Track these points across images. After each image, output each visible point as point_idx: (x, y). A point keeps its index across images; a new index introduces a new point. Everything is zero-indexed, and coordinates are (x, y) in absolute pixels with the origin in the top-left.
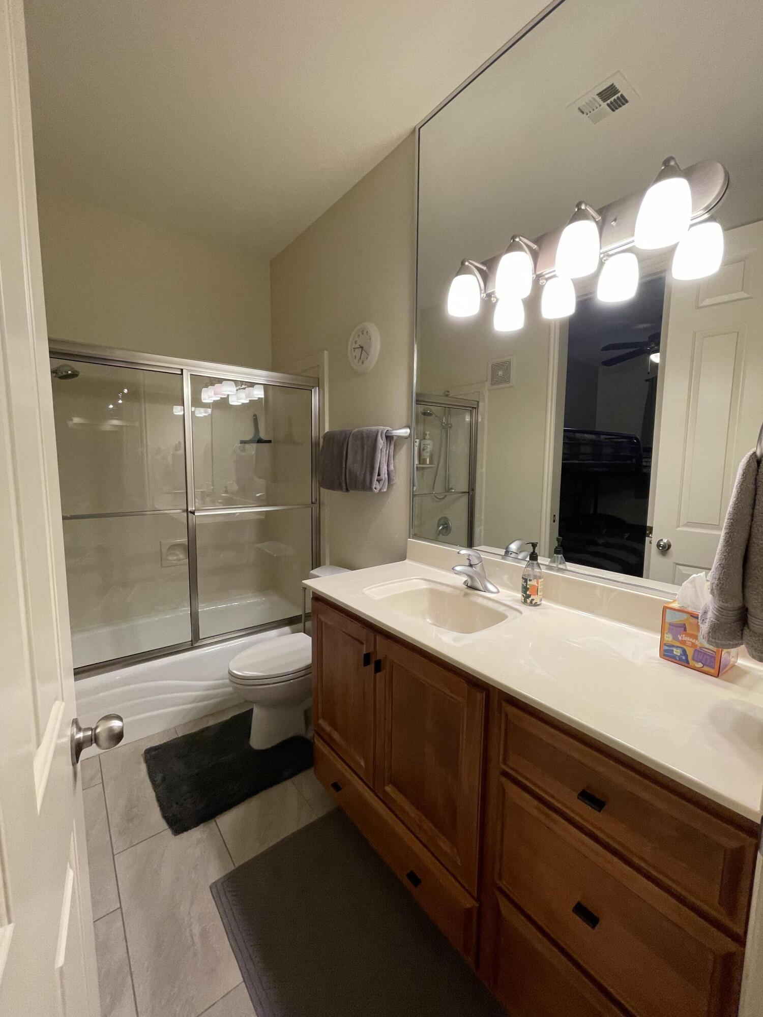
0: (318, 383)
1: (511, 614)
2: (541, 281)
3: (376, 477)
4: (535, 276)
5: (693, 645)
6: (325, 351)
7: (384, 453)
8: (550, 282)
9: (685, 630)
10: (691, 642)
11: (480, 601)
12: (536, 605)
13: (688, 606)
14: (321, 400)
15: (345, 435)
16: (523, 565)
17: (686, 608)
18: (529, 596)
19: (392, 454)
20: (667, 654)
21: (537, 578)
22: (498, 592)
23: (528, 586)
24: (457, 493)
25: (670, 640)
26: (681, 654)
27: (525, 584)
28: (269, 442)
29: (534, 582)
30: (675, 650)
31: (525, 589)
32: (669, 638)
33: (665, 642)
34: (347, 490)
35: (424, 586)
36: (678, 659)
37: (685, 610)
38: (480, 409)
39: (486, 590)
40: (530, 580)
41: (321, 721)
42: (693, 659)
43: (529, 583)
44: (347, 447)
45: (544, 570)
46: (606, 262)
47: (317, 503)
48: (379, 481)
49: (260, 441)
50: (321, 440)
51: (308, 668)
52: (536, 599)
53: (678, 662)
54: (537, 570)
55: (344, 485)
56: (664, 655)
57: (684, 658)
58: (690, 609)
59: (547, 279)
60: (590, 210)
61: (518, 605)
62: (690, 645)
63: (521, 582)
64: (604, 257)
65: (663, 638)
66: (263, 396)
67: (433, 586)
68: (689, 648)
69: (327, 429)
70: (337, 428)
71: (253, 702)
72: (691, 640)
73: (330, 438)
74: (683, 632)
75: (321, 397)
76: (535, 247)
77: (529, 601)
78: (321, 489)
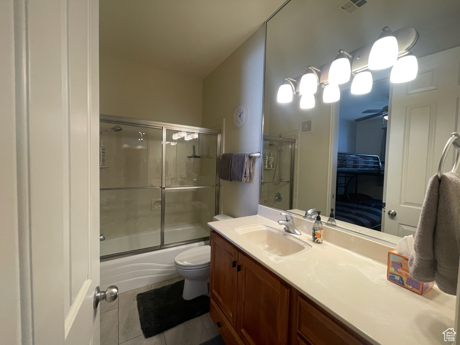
0: (220, 132)
1: (306, 247)
2: (322, 86)
3: (244, 175)
4: (319, 84)
5: (406, 275)
6: (224, 118)
7: (248, 164)
8: (327, 86)
9: (401, 266)
10: (406, 274)
11: (291, 238)
12: (319, 243)
13: (403, 253)
14: (222, 139)
15: (231, 155)
16: (314, 222)
17: (402, 254)
18: (316, 238)
19: (251, 164)
20: (391, 278)
21: (321, 229)
22: (301, 234)
23: (316, 233)
24: (285, 182)
25: (393, 271)
26: (399, 280)
27: (314, 232)
28: (200, 157)
29: (318, 232)
30: (396, 277)
31: (314, 235)
32: (392, 270)
33: (390, 272)
34: (231, 180)
35: (265, 228)
36: (398, 282)
37: (402, 255)
38: (296, 143)
39: (295, 233)
40: (317, 230)
41: (213, 291)
42: (407, 283)
43: (316, 231)
44: (232, 161)
45: (324, 225)
46: (355, 76)
47: (218, 185)
48: (245, 177)
49: (196, 157)
50: (221, 157)
51: (209, 263)
52: (320, 240)
53: (398, 284)
54: (320, 225)
55: (229, 178)
56: (390, 279)
57: (401, 282)
58: (404, 255)
59: (325, 85)
60: (346, 53)
61: (311, 242)
62: (405, 275)
63: (312, 231)
64: (353, 74)
65: (389, 268)
66: (198, 137)
67: (269, 229)
68: (404, 276)
69: (224, 152)
70: (228, 152)
71: (185, 277)
72: (405, 272)
73: (225, 156)
74: (400, 267)
75: (222, 138)
76: (319, 70)
77: (316, 241)
78: (220, 179)
